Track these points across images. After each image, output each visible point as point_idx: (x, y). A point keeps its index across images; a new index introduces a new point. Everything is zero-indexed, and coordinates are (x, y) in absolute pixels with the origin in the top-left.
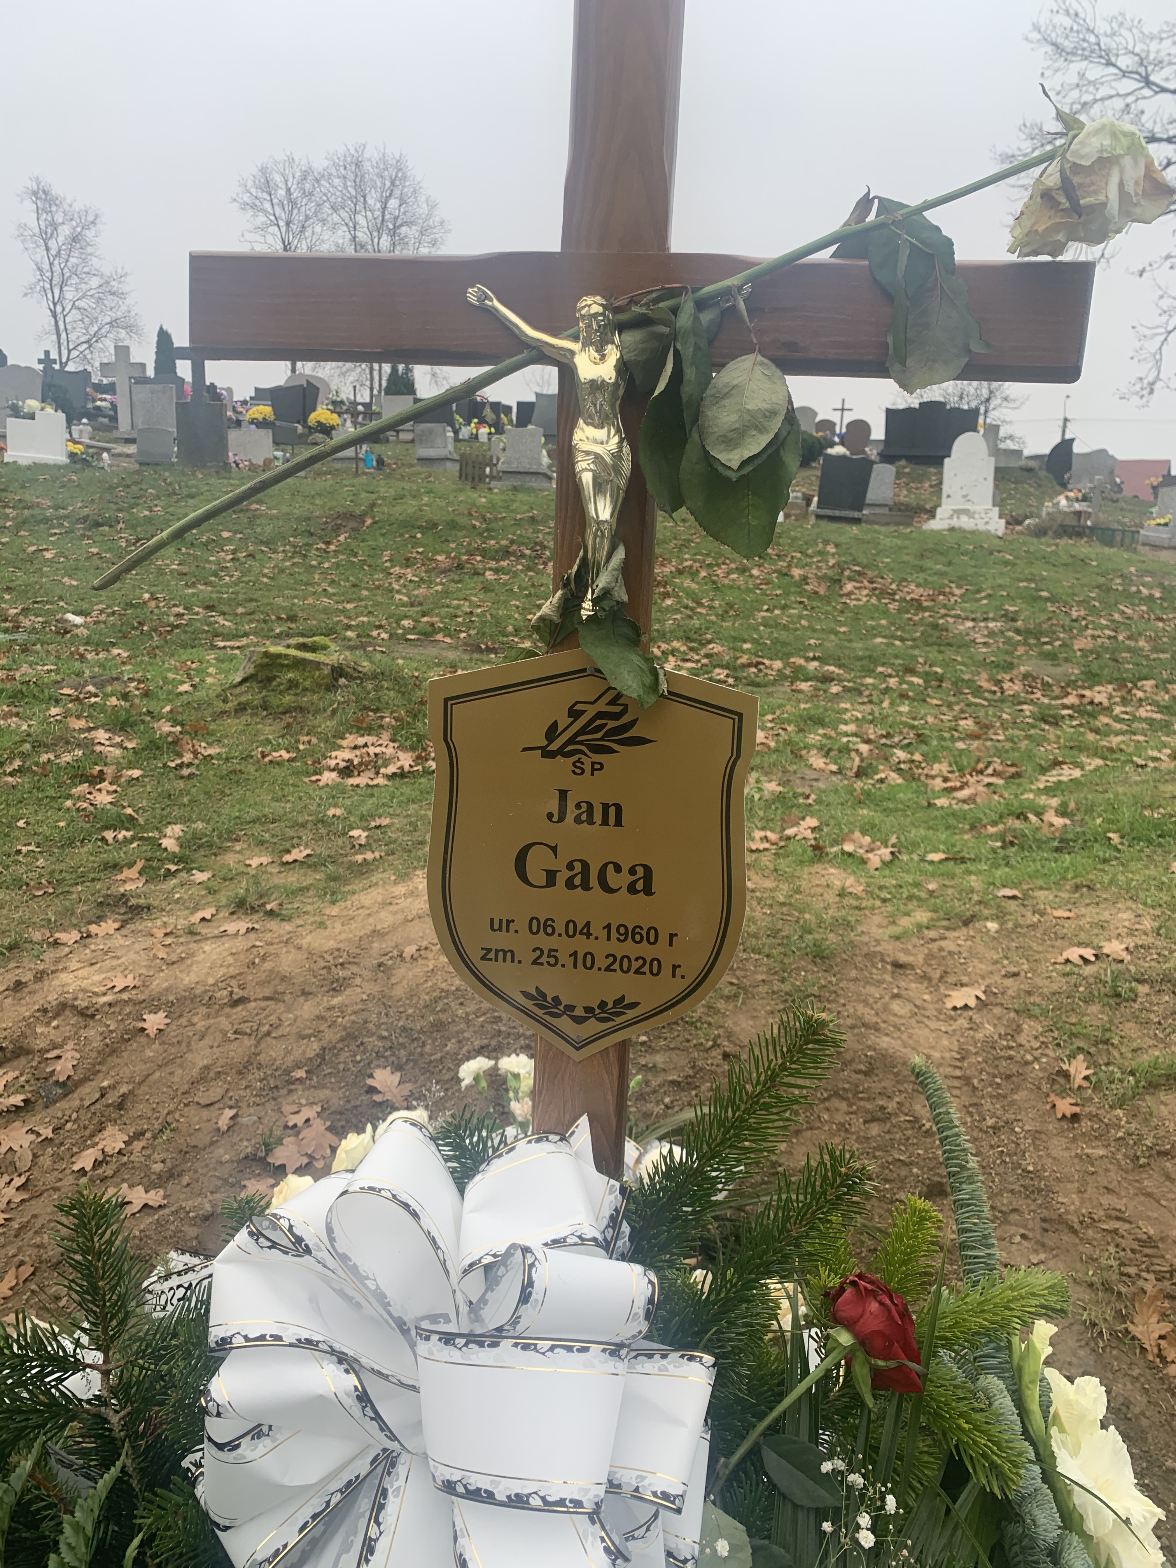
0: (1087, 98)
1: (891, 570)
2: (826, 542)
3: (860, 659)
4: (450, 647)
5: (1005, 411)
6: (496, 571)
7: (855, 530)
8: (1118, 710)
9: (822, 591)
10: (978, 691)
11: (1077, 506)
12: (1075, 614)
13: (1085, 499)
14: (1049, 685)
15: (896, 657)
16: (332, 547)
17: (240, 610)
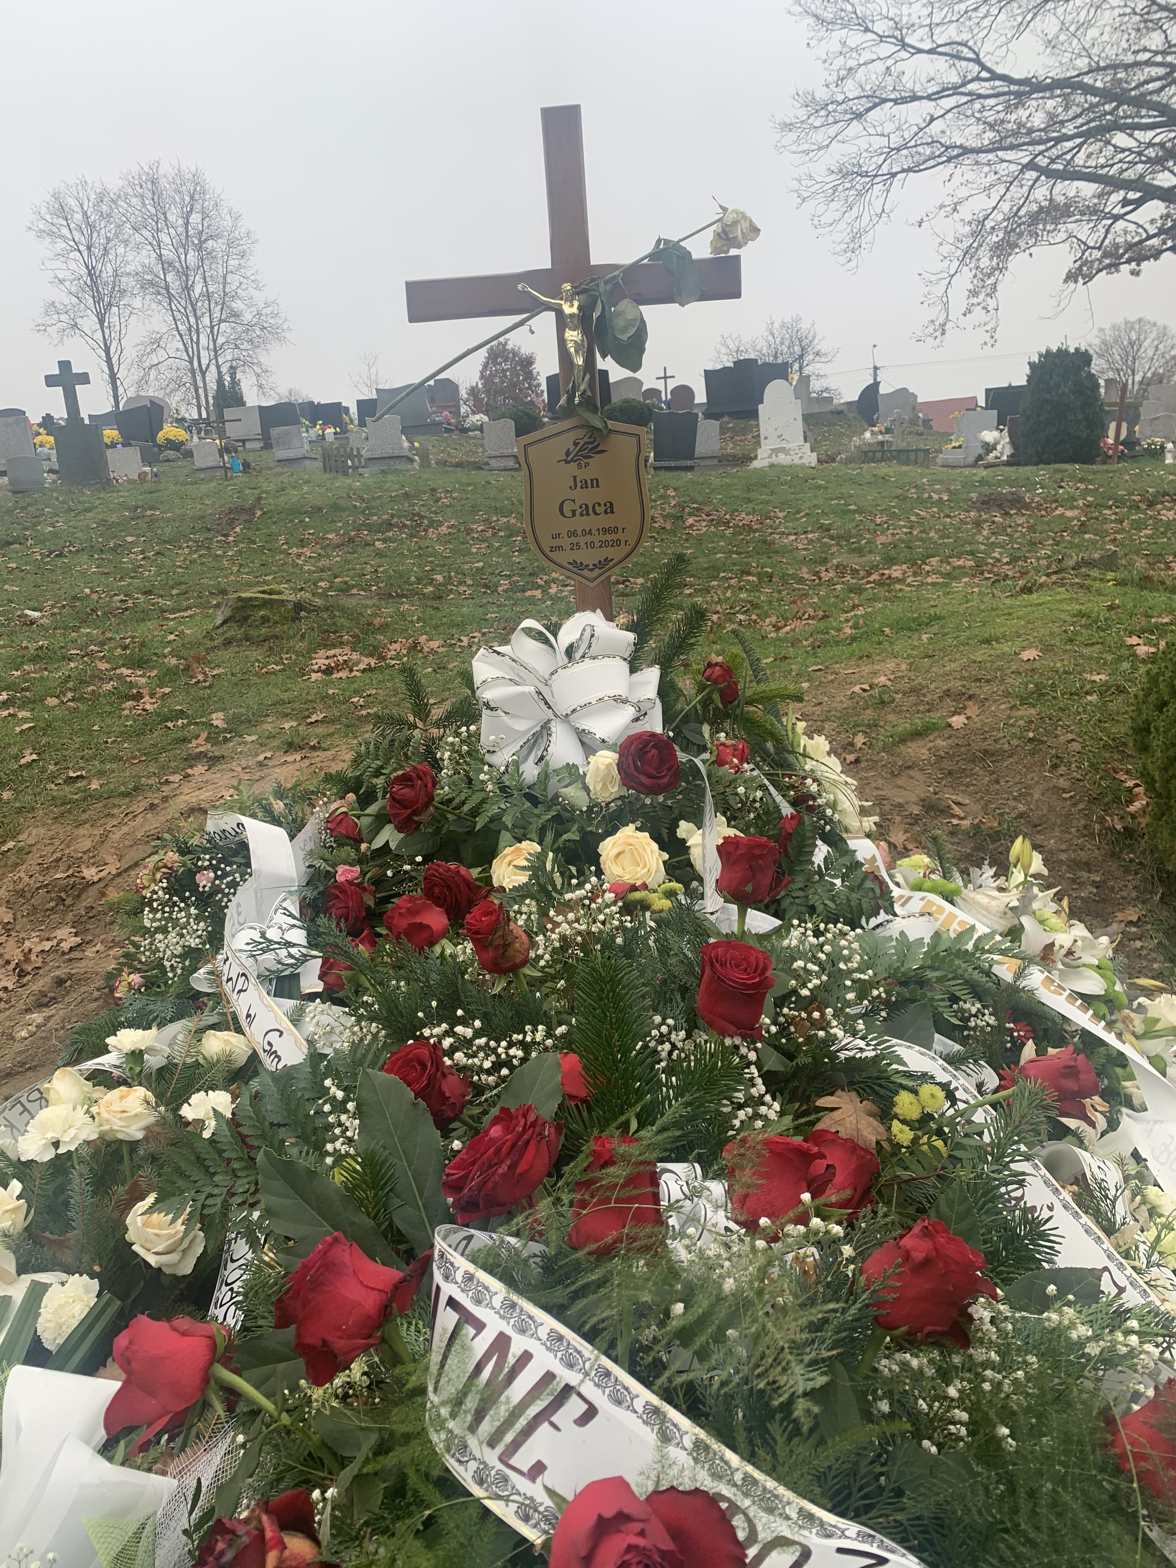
0: (852, 63)
1: (724, 504)
2: (666, 487)
3: (705, 569)
4: (366, 597)
5: (818, 365)
6: (384, 541)
7: (689, 475)
8: (909, 580)
9: (668, 526)
10: (801, 580)
11: (880, 437)
12: (878, 521)
13: (888, 431)
14: (857, 571)
15: (734, 564)
16: (231, 539)
17: (174, 592)
